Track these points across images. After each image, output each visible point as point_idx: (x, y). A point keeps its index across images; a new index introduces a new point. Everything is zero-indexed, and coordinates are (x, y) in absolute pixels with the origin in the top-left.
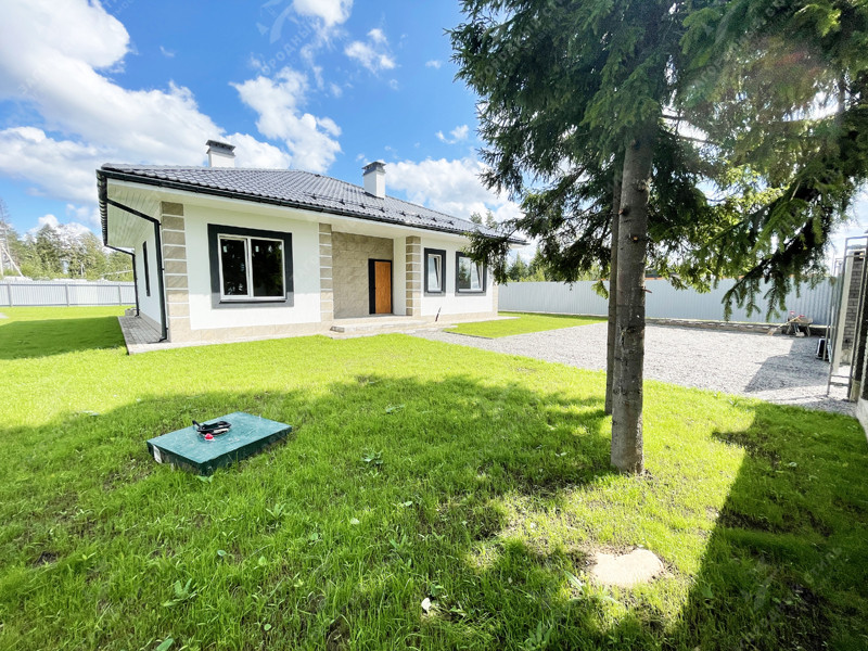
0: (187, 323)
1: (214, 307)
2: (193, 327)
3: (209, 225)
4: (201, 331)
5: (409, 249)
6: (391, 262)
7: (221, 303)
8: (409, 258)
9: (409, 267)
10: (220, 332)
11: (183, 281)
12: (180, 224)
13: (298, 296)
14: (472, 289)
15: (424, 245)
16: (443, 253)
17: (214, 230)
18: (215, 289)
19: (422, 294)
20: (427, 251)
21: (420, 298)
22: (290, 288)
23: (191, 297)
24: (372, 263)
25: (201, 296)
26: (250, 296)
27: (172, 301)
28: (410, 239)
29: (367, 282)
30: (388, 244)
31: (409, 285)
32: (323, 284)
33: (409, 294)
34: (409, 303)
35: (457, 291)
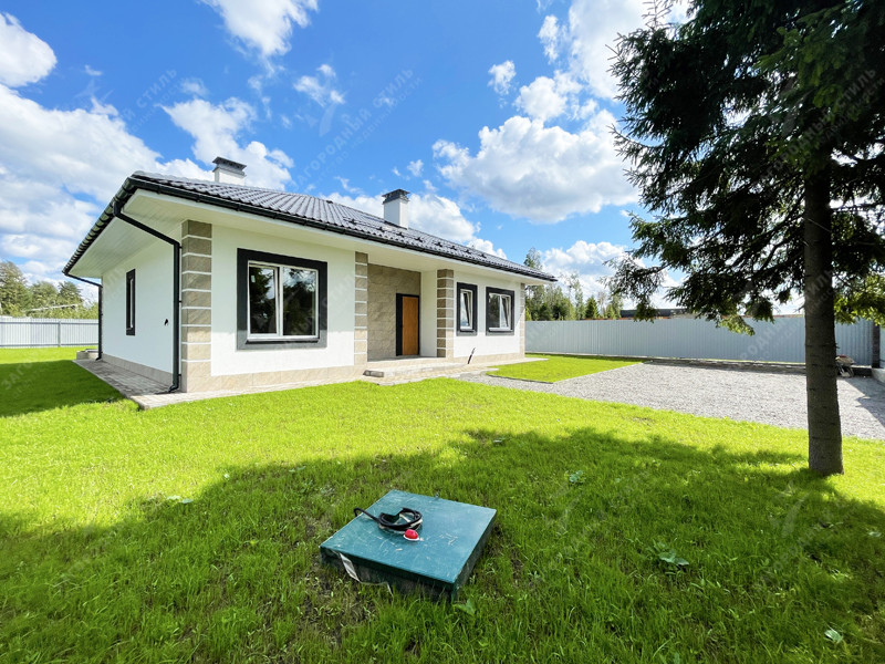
0: (208, 368)
1: (239, 348)
2: (214, 373)
3: (239, 250)
4: (223, 377)
5: (441, 283)
6: (418, 297)
7: (248, 343)
8: (441, 293)
9: (441, 304)
10: (242, 379)
11: (205, 317)
12: (206, 248)
13: (332, 336)
14: (502, 328)
15: (457, 279)
16: (474, 288)
17: (244, 256)
18: (241, 326)
19: (455, 333)
20: (461, 286)
21: (452, 337)
22: (323, 326)
23: (213, 335)
24: (399, 297)
25: (225, 335)
26: (279, 335)
27: (192, 341)
28: (442, 273)
29: (394, 320)
30: (414, 277)
31: (441, 323)
32: (358, 321)
33: (441, 333)
34: (441, 343)
35: (487, 330)
